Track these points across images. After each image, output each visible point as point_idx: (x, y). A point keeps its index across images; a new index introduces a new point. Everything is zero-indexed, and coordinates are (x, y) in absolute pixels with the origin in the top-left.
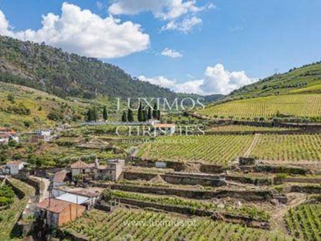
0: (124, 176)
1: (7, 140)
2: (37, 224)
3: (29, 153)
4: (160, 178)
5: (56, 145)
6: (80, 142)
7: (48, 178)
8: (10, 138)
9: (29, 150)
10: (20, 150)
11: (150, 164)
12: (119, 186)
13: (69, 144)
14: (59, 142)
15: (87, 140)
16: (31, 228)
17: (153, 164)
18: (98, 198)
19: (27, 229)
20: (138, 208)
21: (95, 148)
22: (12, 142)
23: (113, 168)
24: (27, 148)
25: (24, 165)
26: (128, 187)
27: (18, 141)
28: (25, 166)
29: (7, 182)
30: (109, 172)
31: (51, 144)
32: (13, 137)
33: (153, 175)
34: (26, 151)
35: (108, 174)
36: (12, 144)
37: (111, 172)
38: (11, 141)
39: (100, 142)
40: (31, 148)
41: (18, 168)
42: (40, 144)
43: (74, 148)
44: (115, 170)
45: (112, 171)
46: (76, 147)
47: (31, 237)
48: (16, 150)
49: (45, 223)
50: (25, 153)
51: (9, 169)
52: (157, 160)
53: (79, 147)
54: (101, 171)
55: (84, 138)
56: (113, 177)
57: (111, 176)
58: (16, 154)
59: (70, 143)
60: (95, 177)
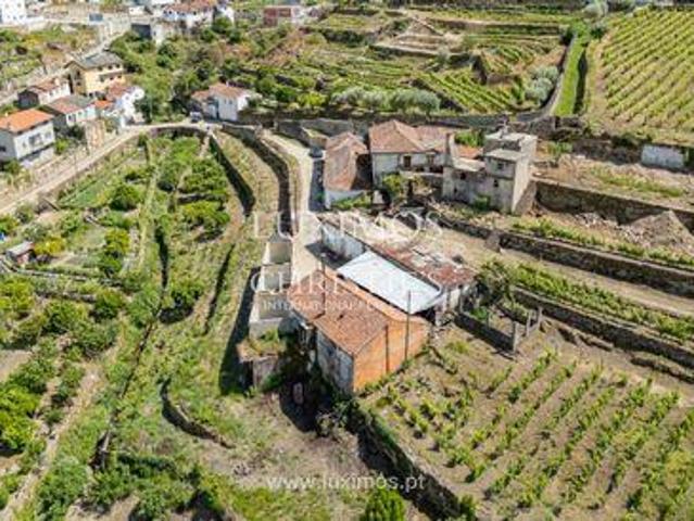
0: (538, 197)
1: (209, 15)
2: (289, 359)
3: (257, 56)
4: (677, 223)
5: (320, 37)
6: (379, 32)
7: (306, 144)
8: (216, 12)
9: (258, 48)
10: (238, 48)
11: (622, 150)
12: (528, 243)
13: (352, 37)
14: (328, 31)
15: (397, 26)
16: (274, 370)
17: (636, 154)
18: (466, 288)
19: (264, 373)
20: (606, 349)
21: (420, 55)
22: (220, 22)
23: (507, 172)
24: (253, 43)
25: (247, 98)
26: (559, 249)
27: (232, 19)
28: (252, 104)
29: (213, 146)
30: (492, 180)
31: (309, 36)
32: (222, 10)
33: (648, 206)
34: (252, 52)
35: (486, 188)
36: (220, 27)
37: (496, 185)
38: (217, 18)
39: (433, 32)
40: (261, 43)
41: (236, 106)
42: (283, 34)
43: (364, 49)
44: (512, 179)
45: (502, 183)
46: (371, 47)
47: (274, 397)
48: (229, 47)
49: (313, 359)
50: (250, 59)
51: (217, 105)
52: (649, 140)
53: (377, 49)
54: (464, 175)
55: (390, 20)
56: (504, 200)
57: (498, 196)
58: (228, 62)
59: (355, 35)
60: (444, 192)
